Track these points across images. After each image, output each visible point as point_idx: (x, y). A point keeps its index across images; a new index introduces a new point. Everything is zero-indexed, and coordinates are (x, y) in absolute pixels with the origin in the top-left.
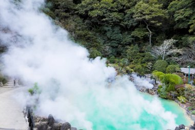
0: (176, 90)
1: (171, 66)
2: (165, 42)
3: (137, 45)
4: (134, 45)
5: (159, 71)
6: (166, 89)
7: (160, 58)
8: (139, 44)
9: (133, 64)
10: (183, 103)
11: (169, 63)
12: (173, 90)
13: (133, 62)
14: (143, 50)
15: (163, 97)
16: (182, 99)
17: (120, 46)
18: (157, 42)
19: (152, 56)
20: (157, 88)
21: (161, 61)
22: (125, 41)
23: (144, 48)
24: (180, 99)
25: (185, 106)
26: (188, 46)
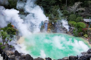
0: (83, 31)
1: (78, 18)
2: (76, 3)
3: (58, 5)
4: (57, 5)
5: (72, 21)
6: (78, 31)
7: (72, 13)
8: (60, 5)
9: (56, 17)
10: (86, 38)
11: (77, 16)
12: (81, 32)
13: (56, 16)
14: (62, 8)
15: (76, 35)
16: (86, 35)
17: (48, 6)
18: (70, 4)
19: (67, 12)
20: (72, 30)
21: (73, 15)
22: (51, 3)
23: (63, 7)
24: (85, 36)
25: (88, 39)
26: (87, 6)
